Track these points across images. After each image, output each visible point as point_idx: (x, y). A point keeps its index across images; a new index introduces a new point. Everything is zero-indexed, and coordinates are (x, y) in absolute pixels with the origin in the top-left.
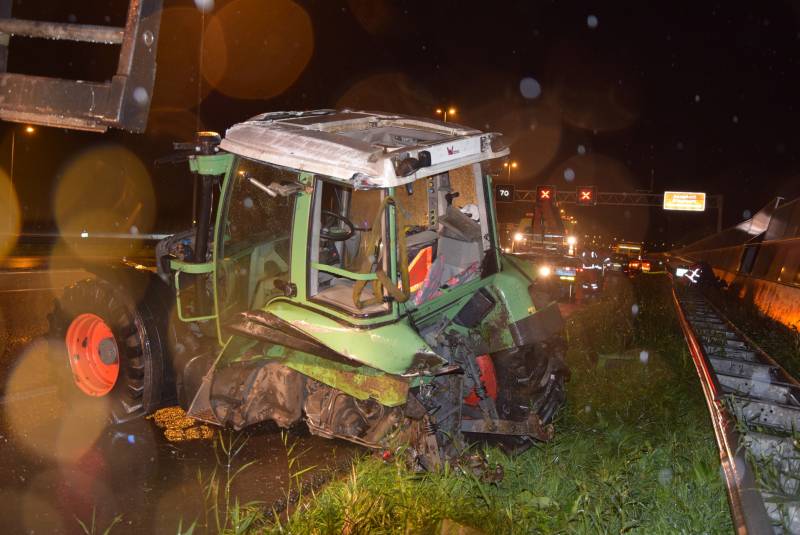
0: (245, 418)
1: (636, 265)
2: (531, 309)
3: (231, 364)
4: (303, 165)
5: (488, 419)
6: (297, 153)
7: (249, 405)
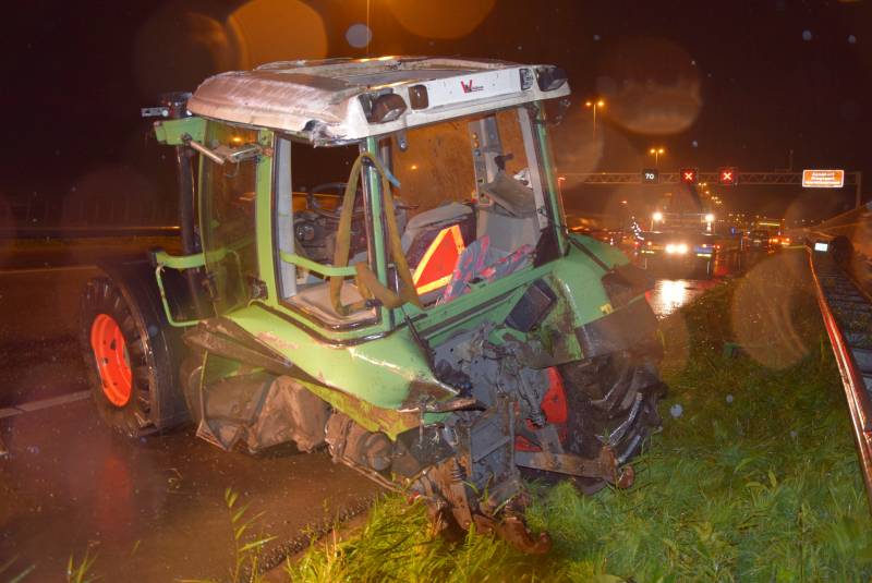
0: (259, 439)
1: (776, 241)
2: (606, 308)
3: (226, 379)
4: (253, 118)
5: (548, 453)
6: (252, 103)
7: (262, 423)
